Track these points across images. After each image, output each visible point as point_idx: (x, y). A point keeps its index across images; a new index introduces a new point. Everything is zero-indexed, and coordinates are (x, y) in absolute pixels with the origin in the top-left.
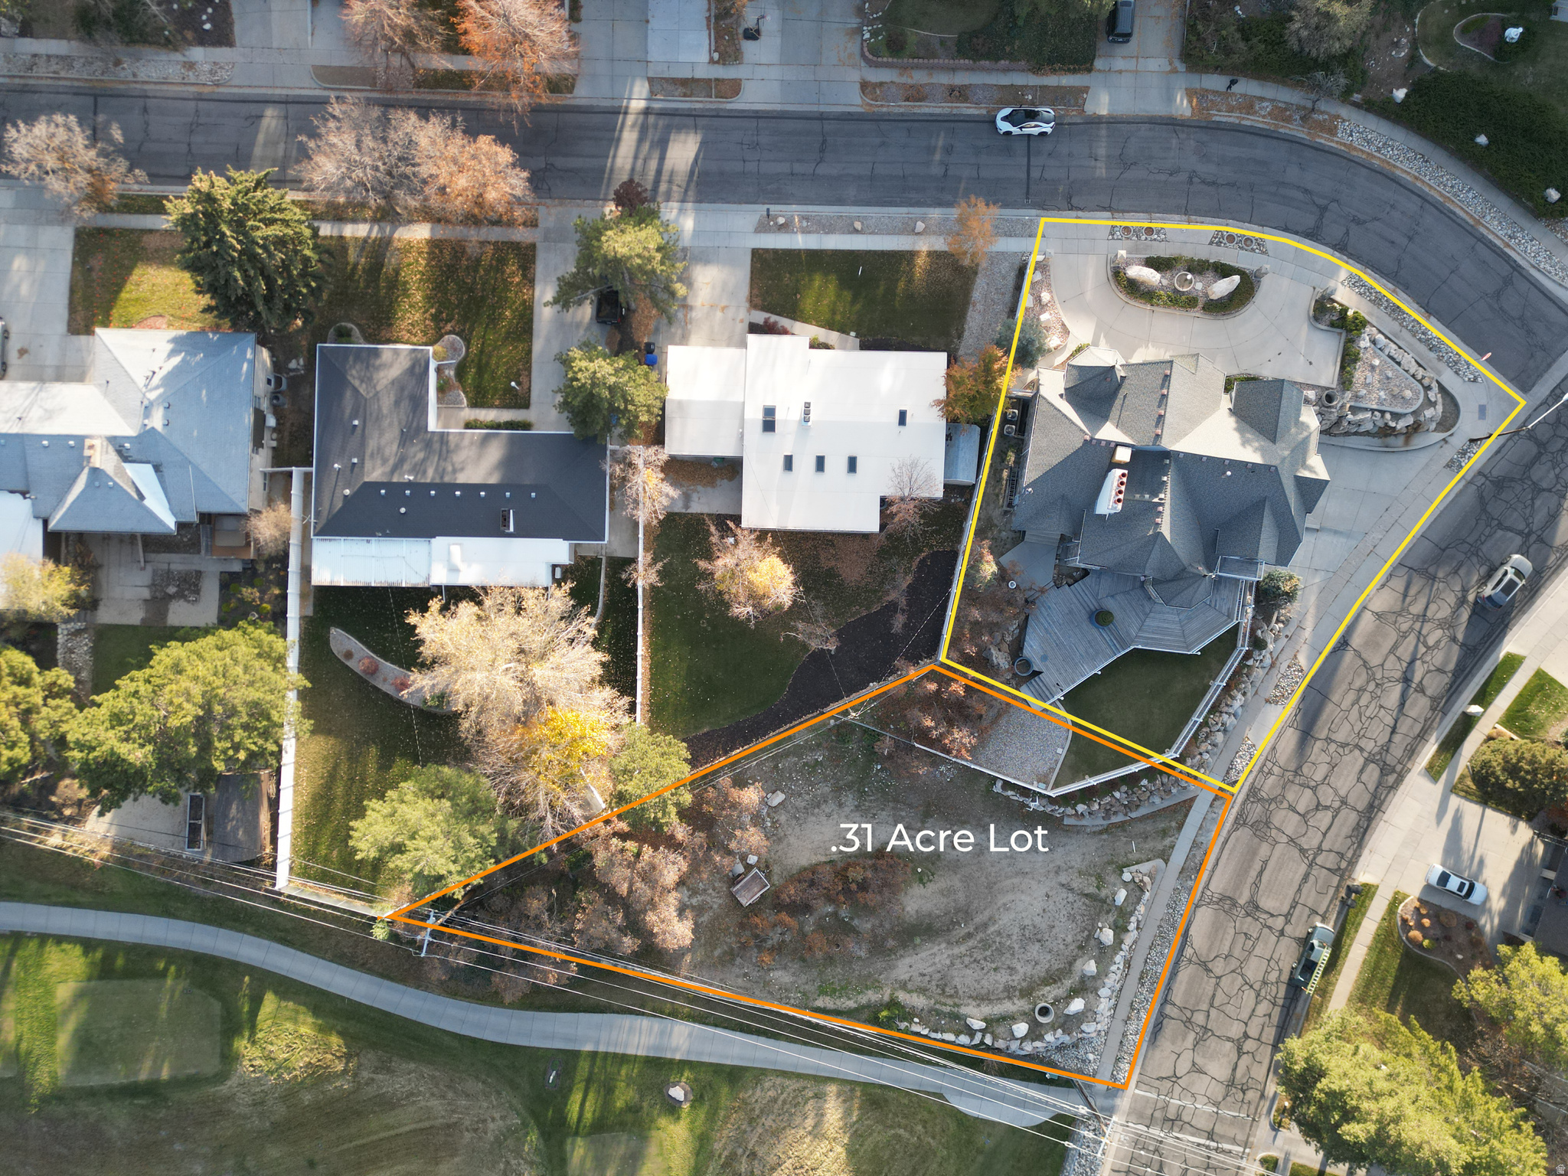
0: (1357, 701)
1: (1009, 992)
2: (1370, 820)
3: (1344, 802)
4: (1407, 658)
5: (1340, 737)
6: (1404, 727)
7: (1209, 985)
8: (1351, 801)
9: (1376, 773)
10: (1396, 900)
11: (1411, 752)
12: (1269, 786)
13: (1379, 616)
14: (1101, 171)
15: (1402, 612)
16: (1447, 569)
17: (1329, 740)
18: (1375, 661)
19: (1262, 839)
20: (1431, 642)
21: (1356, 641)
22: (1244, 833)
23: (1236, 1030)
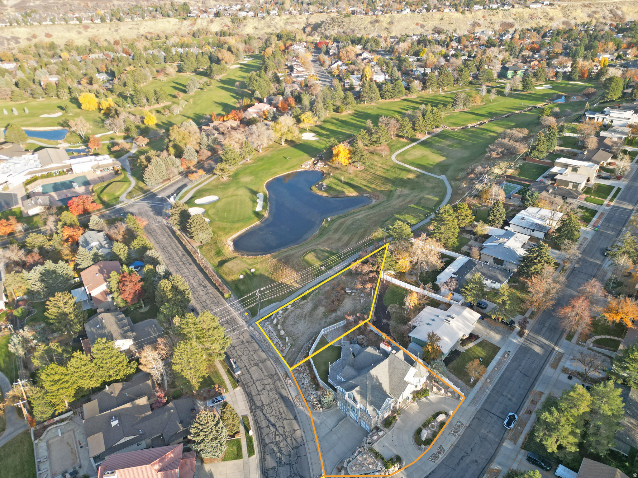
0: (279, 411)
1: (288, 315)
2: (249, 397)
3: (259, 394)
4: (279, 429)
5: (275, 403)
6: (262, 418)
7: (250, 349)
8: (258, 396)
9: (258, 405)
10: (227, 390)
11: (255, 416)
12: (279, 384)
13: (295, 430)
14: (483, 431)
15: (291, 436)
16: (292, 454)
17: (276, 400)
18: (285, 422)
19: (268, 375)
20: (277, 437)
21: (294, 421)
22: (273, 373)
23: (237, 348)
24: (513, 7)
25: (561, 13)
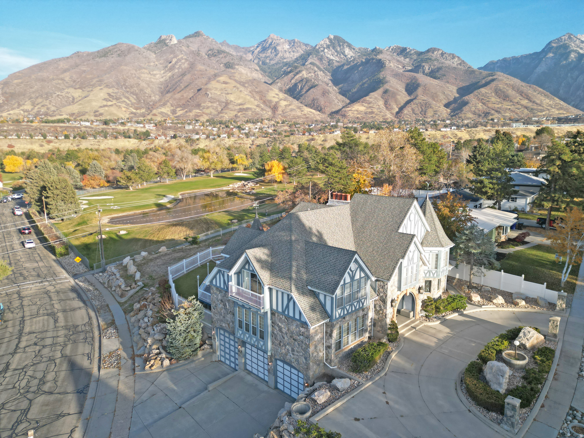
24: (427, 130)
25: (467, 135)
